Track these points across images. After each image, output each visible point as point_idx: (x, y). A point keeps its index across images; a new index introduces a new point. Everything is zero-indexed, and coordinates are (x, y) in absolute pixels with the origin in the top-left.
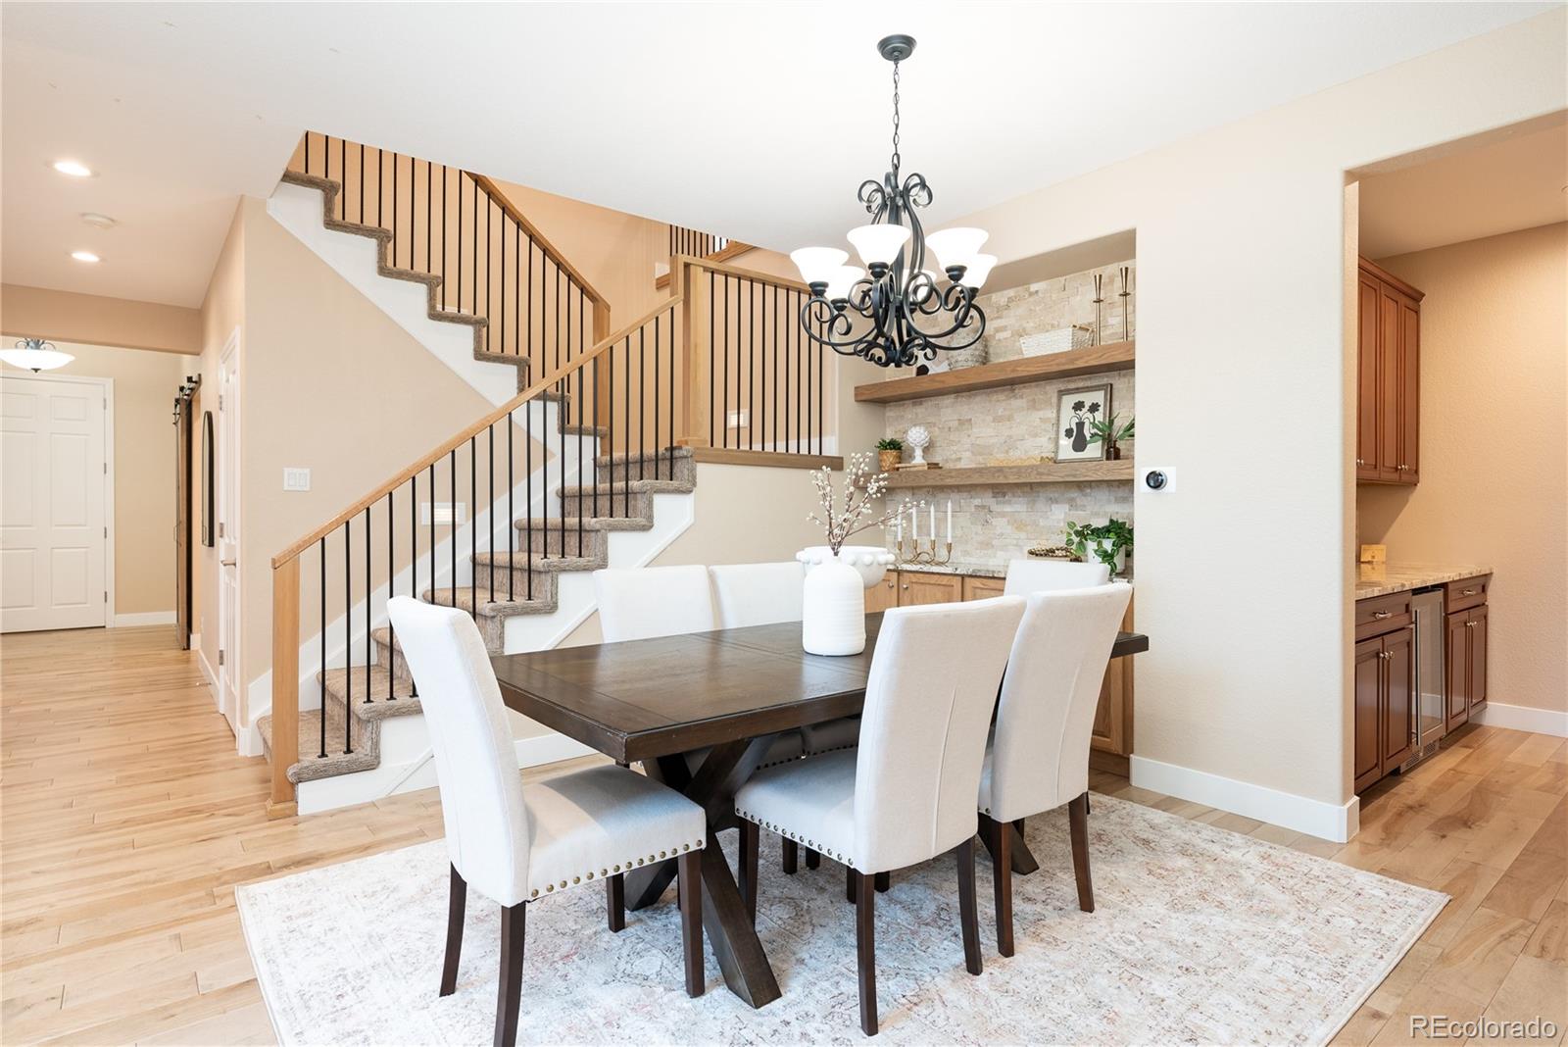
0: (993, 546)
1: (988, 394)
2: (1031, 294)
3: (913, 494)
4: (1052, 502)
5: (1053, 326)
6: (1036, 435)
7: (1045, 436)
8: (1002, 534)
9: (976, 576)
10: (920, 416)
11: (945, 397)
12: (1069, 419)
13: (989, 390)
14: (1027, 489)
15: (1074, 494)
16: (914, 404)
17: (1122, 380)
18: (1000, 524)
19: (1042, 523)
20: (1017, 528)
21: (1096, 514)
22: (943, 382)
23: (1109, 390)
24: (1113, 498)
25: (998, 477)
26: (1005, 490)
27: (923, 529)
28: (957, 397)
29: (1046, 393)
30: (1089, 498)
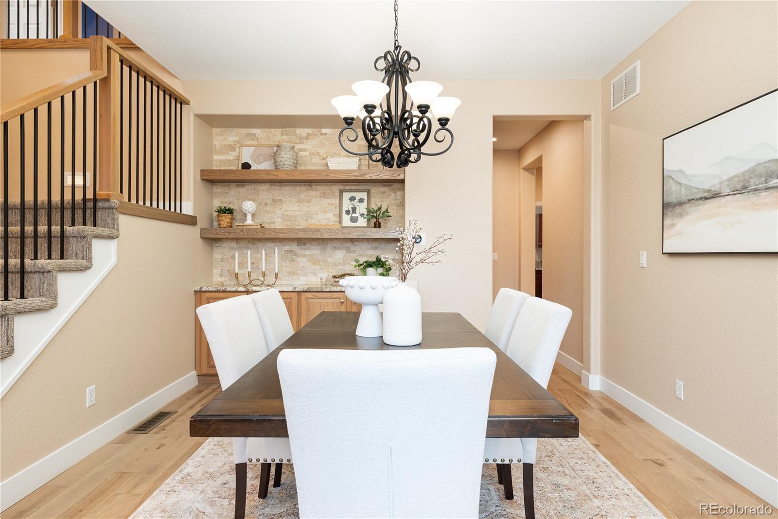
0: (297, 274)
1: (294, 186)
2: (322, 134)
3: (237, 243)
4: (336, 249)
5: (336, 154)
6: (326, 212)
7: (331, 213)
8: (304, 267)
9: (310, 291)
10: (242, 194)
11: (263, 184)
12: (347, 205)
13: (294, 184)
14: (321, 242)
15: (349, 245)
16: (238, 186)
17: (375, 188)
18: (302, 261)
19: (329, 260)
20: (313, 263)
21: (361, 255)
22: (277, 176)
23: (369, 192)
24: (370, 247)
25: (317, 234)
26: (306, 242)
27: (242, 265)
28: (271, 185)
29: (331, 190)
30: (357, 247)
